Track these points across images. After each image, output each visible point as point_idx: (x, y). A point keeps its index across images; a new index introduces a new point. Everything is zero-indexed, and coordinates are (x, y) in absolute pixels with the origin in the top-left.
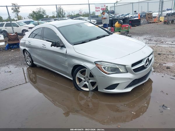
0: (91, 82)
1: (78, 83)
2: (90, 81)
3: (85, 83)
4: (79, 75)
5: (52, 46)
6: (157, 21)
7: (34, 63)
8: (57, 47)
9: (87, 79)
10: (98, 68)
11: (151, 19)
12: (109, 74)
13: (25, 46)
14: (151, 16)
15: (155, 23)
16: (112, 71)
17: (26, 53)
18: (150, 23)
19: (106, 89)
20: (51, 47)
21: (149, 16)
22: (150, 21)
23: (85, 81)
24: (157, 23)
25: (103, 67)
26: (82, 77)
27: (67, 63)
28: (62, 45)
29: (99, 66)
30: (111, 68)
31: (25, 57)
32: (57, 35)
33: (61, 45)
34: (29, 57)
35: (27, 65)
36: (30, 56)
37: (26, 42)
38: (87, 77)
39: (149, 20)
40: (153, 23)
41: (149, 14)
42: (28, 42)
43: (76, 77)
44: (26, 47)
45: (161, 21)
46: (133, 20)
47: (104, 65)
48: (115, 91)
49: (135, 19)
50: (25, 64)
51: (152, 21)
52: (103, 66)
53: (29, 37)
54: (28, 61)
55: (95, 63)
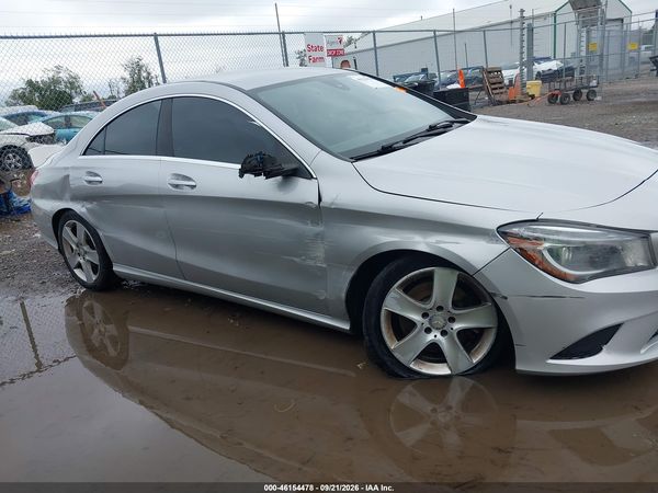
0: (461, 333)
1: (392, 344)
2: (457, 326)
3: (430, 337)
4: (399, 301)
5: (242, 173)
6: (519, 97)
7: (116, 268)
8: (268, 176)
9: (440, 319)
10: (523, 252)
11: (501, 88)
12: (579, 280)
13: (67, 195)
14: (498, 80)
15: (514, 102)
16: (593, 264)
17: (67, 230)
18: (500, 103)
19: (559, 356)
20: (241, 176)
21: (494, 80)
22: (498, 98)
23: (428, 331)
24: (521, 101)
25: (550, 251)
26: (416, 309)
27: (320, 252)
28: (294, 166)
29: (525, 245)
30: (587, 247)
31: (61, 250)
32: (259, 123)
33: (287, 167)
34: (86, 248)
35: (72, 286)
36: (94, 240)
37: (72, 174)
38: (440, 308)
39: (495, 92)
40: (508, 102)
41: (490, 72)
42: (84, 172)
43: (383, 313)
44: (75, 198)
45: (533, 97)
46: (443, 92)
47: (556, 237)
48: (604, 360)
49: (450, 87)
50: (61, 283)
51: (504, 97)
52: (547, 245)
53: (84, 154)
54: (79, 266)
55: (503, 232)
